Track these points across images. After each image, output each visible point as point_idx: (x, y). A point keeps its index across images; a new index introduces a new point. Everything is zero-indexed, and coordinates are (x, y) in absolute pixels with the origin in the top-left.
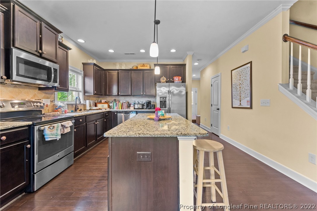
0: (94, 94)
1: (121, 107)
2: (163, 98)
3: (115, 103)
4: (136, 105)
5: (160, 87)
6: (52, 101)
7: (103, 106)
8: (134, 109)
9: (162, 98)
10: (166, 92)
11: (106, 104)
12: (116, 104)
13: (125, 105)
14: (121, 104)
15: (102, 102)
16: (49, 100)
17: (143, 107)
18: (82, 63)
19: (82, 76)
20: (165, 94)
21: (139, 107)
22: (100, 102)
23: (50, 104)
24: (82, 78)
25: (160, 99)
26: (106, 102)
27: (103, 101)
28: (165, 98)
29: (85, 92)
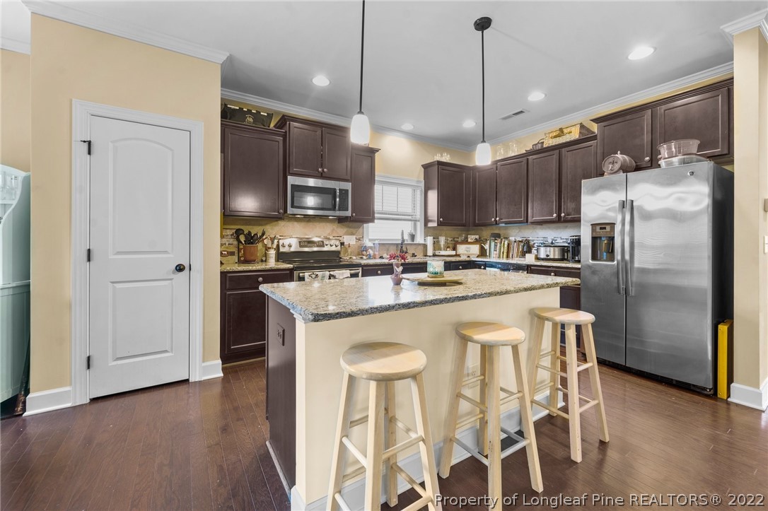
0: (438, 225)
1: (505, 254)
2: (601, 228)
3: (493, 244)
4: (542, 249)
5: (594, 191)
6: (359, 240)
7: (468, 248)
8: (537, 258)
9: (598, 228)
10: (615, 207)
11: (475, 246)
12: (496, 246)
13: (515, 250)
14: (506, 246)
15: (469, 240)
16: (355, 237)
17: (564, 255)
18: (422, 166)
19: (421, 191)
20: (611, 214)
21: (548, 256)
22: (465, 242)
23: (354, 243)
24: (421, 195)
25: (593, 231)
26: (476, 242)
27: (471, 238)
28: (608, 228)
29: (427, 221)
